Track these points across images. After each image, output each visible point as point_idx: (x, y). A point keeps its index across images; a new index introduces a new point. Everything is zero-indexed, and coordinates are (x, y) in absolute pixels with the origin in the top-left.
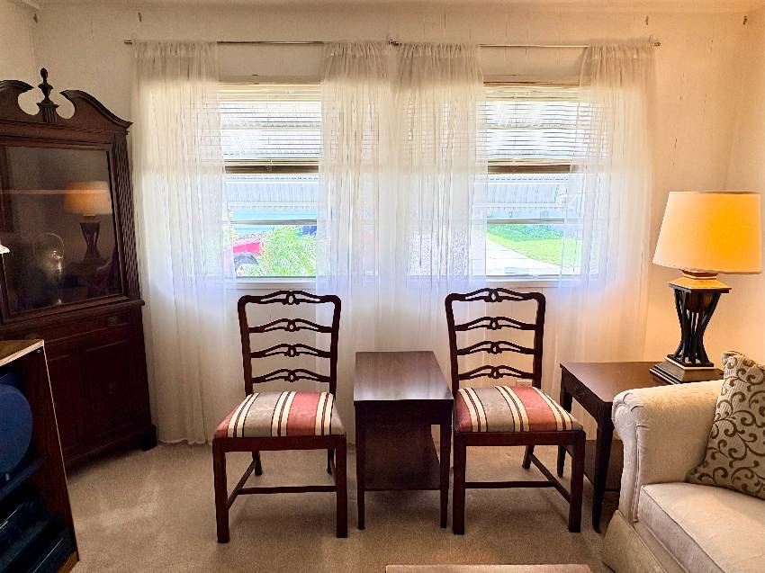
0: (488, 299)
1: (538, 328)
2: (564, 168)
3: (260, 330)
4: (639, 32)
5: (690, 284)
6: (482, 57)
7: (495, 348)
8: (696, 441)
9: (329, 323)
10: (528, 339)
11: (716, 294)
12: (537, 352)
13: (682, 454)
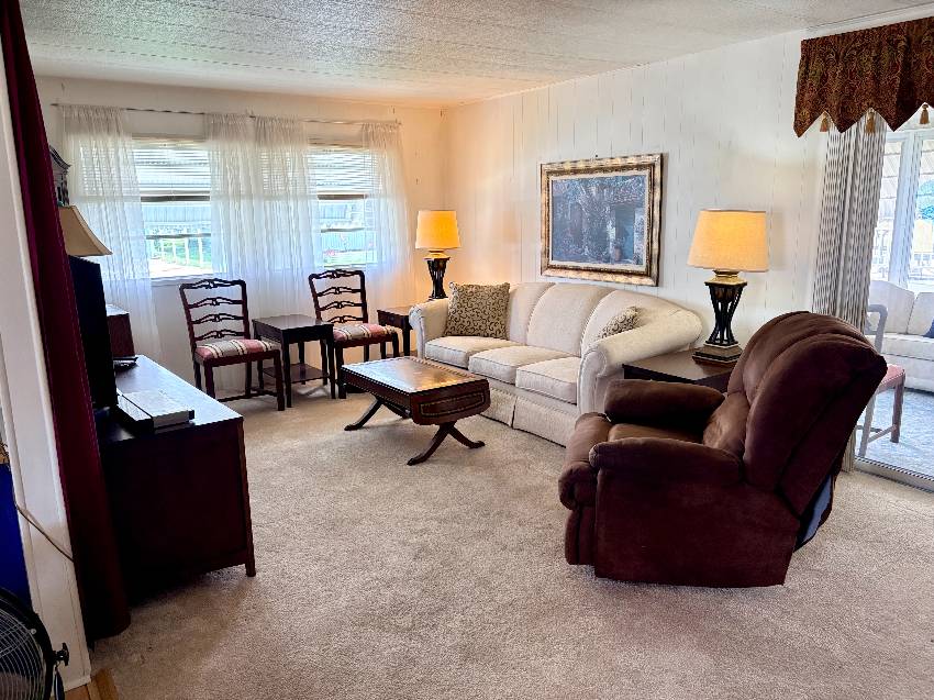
0: (332, 277)
1: (363, 291)
2: (361, 196)
3: (196, 306)
4: (390, 116)
5: (433, 257)
6: (307, 128)
7: (339, 305)
8: (443, 319)
9: (239, 297)
10: (357, 298)
11: (445, 260)
12: (364, 305)
13: (439, 326)
